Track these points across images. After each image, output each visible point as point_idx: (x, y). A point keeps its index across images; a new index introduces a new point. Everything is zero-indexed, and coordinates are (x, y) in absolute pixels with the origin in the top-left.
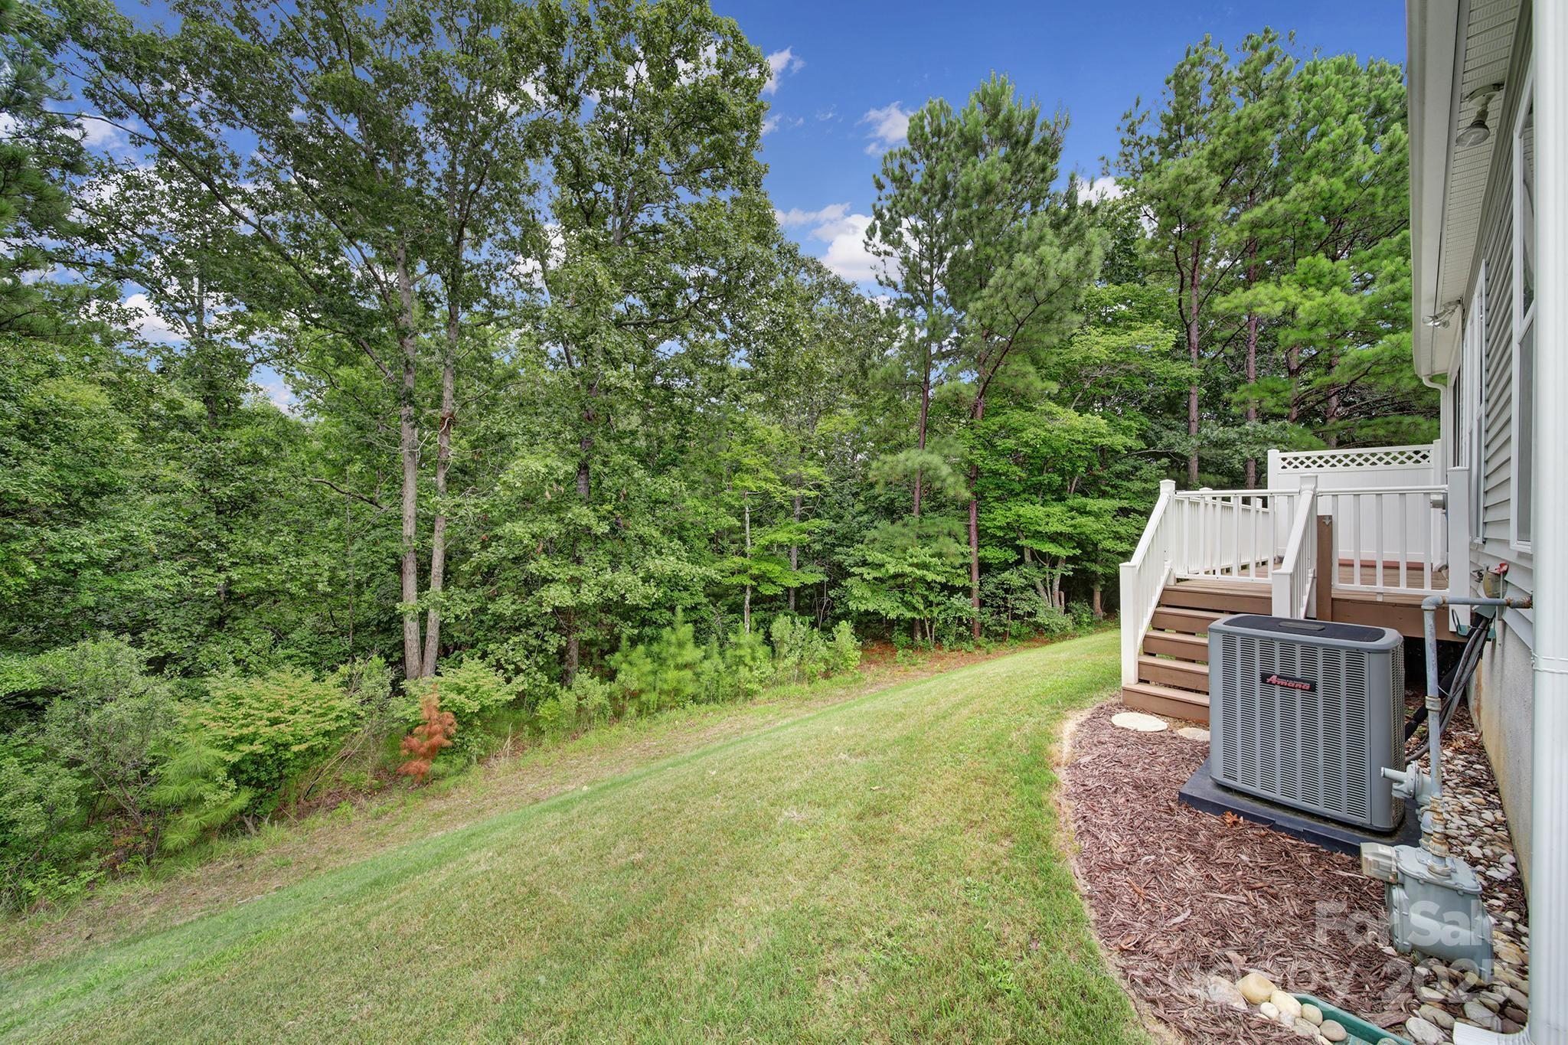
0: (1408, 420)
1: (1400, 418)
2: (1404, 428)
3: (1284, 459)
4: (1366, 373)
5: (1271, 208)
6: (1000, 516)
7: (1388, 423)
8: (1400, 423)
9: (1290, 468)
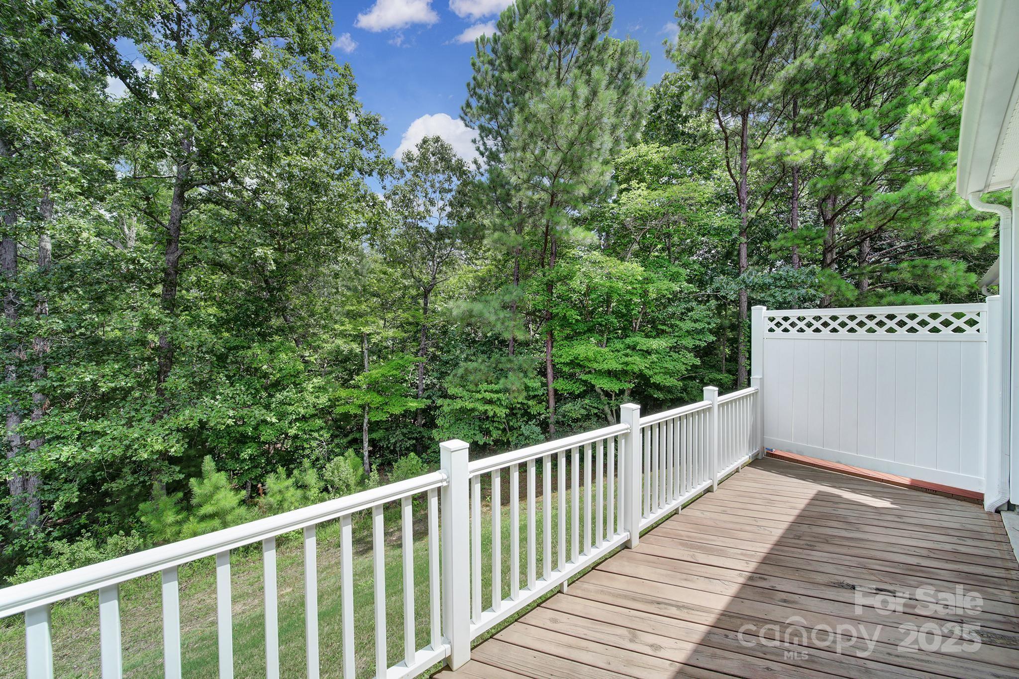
0: (934, 263)
1: (926, 262)
2: (930, 271)
3: (772, 319)
4: (893, 218)
5: (802, 64)
6: (567, 353)
7: (914, 267)
8: (926, 266)
9: (779, 331)
